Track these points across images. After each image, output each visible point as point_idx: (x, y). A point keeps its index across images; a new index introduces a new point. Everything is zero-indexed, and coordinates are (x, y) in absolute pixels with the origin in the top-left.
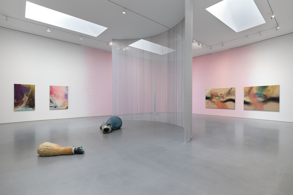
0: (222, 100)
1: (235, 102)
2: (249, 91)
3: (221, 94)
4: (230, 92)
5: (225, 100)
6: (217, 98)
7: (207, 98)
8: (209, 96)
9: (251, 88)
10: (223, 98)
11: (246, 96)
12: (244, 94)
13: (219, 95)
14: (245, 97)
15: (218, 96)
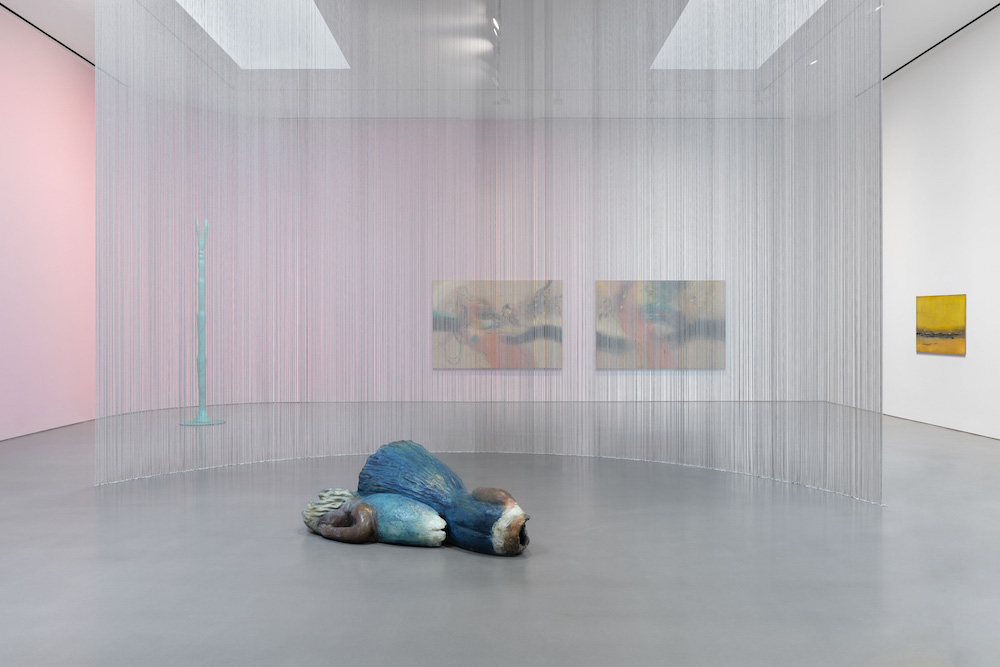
0: (508, 329)
1: (561, 340)
2: (616, 298)
3: (507, 307)
4: (545, 298)
5: (522, 330)
6: (489, 322)
7: (441, 323)
8: (451, 312)
9: (625, 287)
10: (513, 320)
11: (606, 316)
12: (598, 306)
13: (498, 310)
14: (603, 318)
15: (494, 316)
